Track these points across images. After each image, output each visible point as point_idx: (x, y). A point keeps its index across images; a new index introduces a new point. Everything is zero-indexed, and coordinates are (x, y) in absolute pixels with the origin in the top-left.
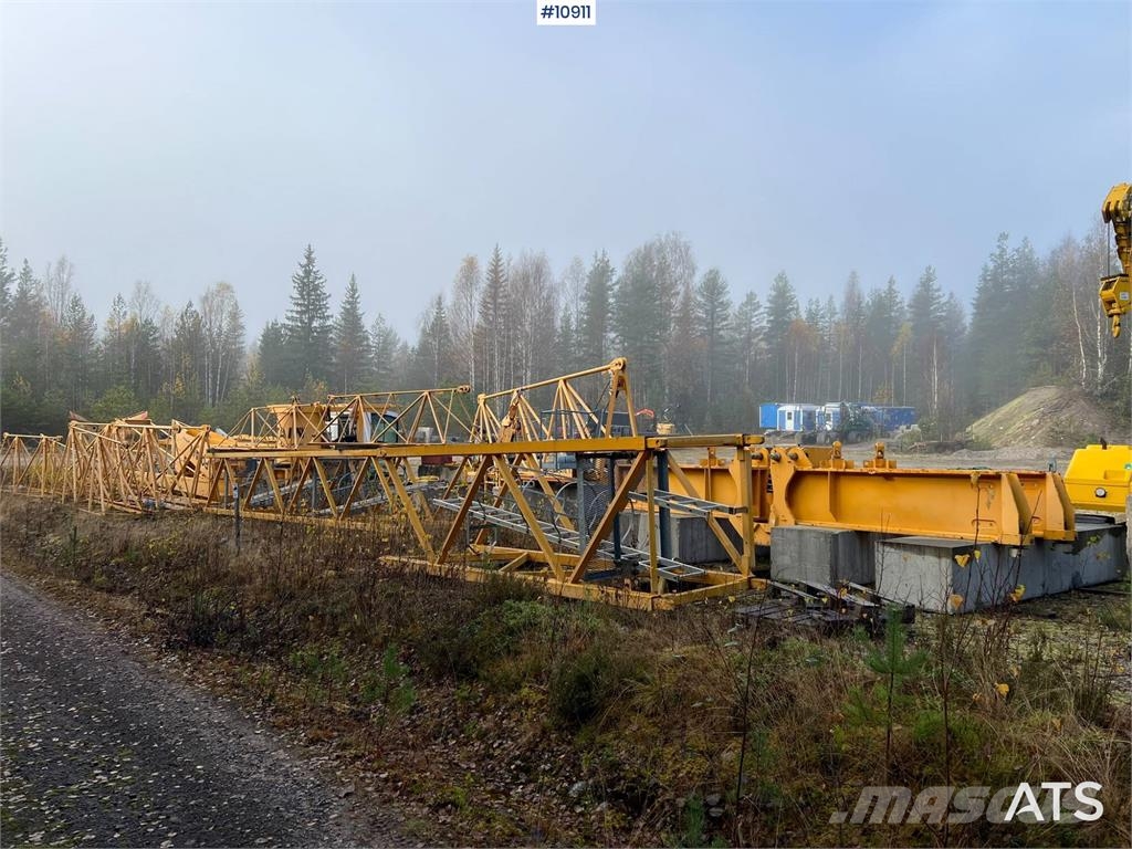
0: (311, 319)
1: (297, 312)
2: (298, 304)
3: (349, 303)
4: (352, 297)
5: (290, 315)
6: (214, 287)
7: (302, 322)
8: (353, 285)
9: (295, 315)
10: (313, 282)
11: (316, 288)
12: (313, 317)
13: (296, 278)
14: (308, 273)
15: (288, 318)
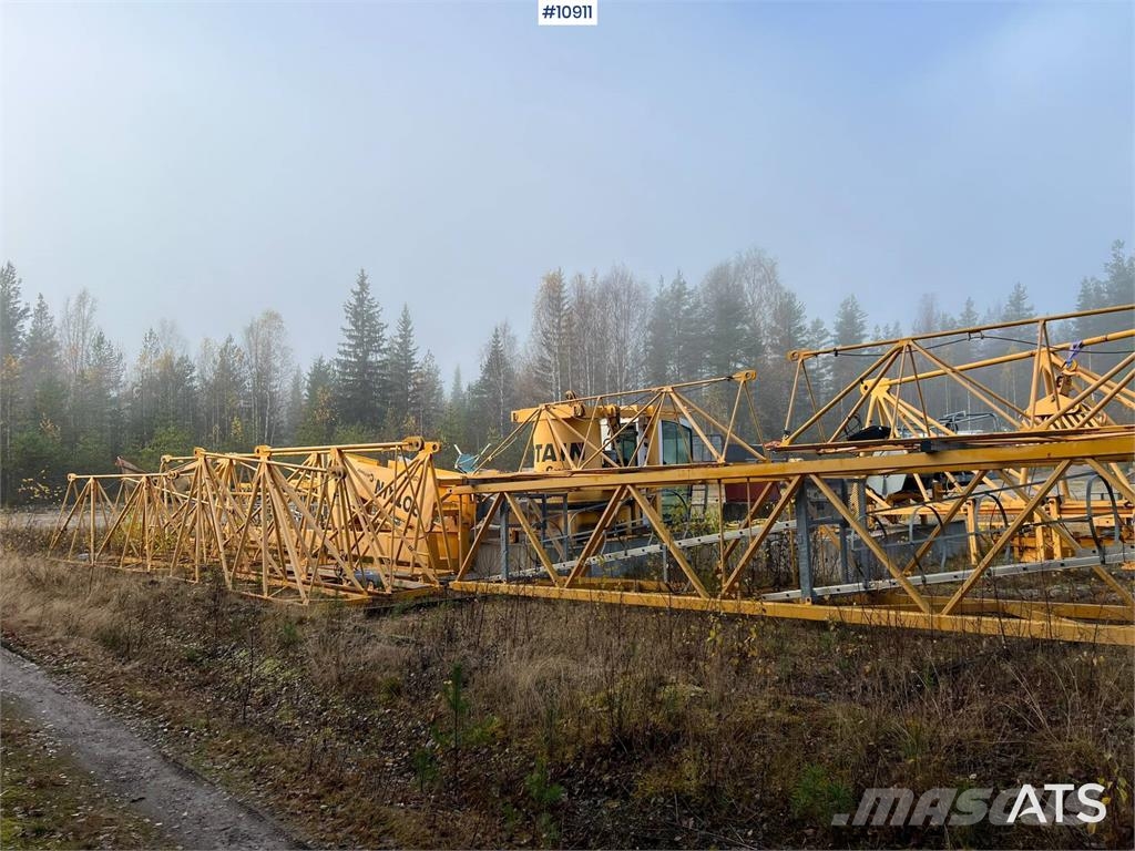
0: (366, 353)
1: (350, 346)
2: (350, 337)
3: (401, 337)
4: (405, 329)
5: (342, 348)
6: (259, 317)
7: (356, 356)
8: (405, 317)
9: (347, 348)
10: (367, 311)
11: (372, 317)
12: (368, 350)
13: (347, 308)
14: (361, 301)
15: (340, 353)
